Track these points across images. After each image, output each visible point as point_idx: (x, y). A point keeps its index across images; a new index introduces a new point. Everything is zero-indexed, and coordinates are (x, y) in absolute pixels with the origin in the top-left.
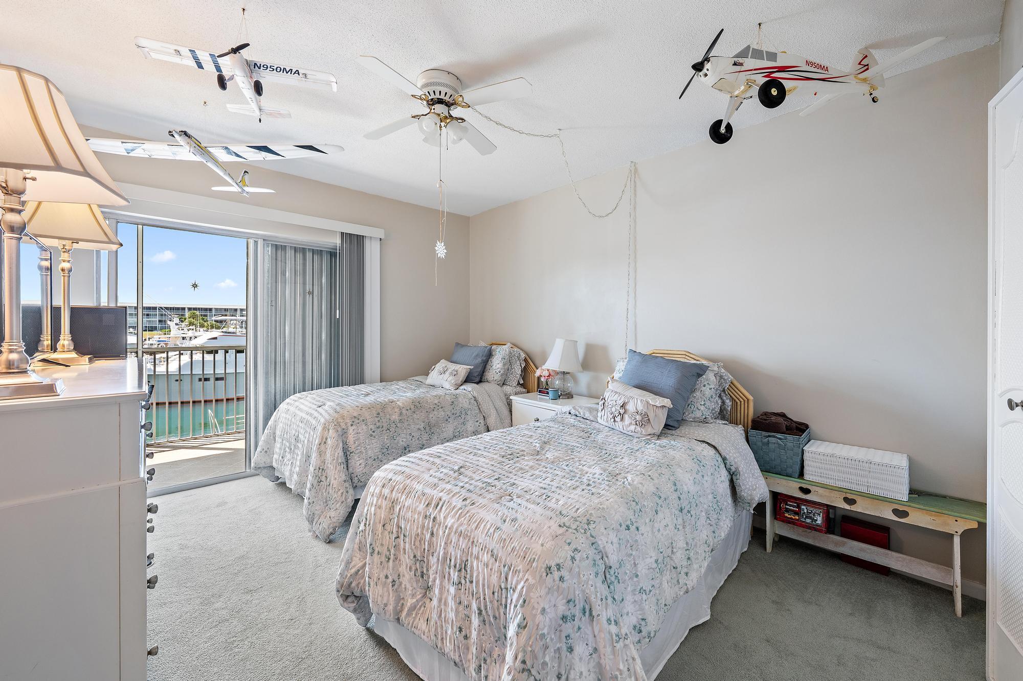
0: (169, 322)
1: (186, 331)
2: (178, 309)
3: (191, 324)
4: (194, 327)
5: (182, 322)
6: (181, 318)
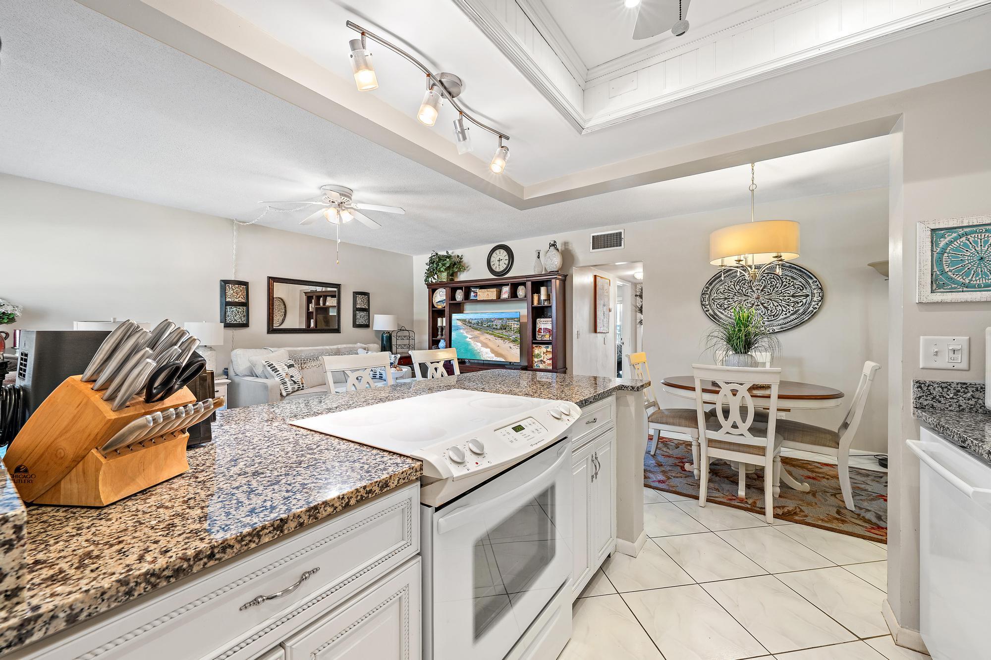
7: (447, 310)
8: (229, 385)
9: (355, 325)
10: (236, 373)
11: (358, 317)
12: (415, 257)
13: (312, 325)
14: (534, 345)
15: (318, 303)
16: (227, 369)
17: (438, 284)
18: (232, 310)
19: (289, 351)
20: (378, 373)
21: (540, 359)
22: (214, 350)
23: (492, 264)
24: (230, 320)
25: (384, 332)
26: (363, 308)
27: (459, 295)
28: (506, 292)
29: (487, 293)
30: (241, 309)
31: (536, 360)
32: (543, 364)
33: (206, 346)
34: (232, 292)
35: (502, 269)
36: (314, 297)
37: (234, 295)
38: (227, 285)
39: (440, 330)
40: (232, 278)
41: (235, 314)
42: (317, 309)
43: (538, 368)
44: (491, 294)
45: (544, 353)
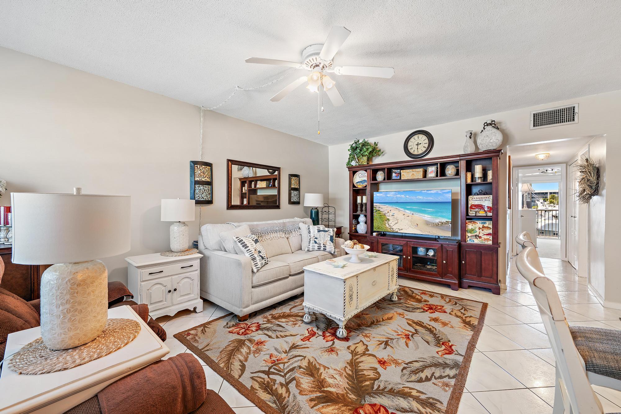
0: (537, 202)
1: (547, 206)
2: (543, 193)
3: (551, 202)
4: (552, 205)
5: (545, 201)
6: (544, 199)
7: (368, 189)
8: (201, 259)
9: (291, 202)
10: (205, 247)
11: (292, 195)
12: (329, 147)
13: (245, 202)
14: (468, 221)
15: (250, 186)
16: (197, 242)
17: (358, 167)
18: (199, 188)
19: (249, 225)
20: (322, 246)
21: (475, 234)
22: (187, 226)
23: (409, 148)
24: (198, 198)
25: (312, 208)
26: (296, 188)
27: (380, 176)
28: (432, 172)
29: (412, 173)
30: (207, 187)
31: (469, 235)
32: (479, 239)
33: (180, 222)
34: (200, 172)
35: (420, 152)
36: (247, 182)
37: (201, 174)
38: (195, 166)
39: (359, 206)
40: (199, 159)
41: (202, 193)
42: (249, 191)
43: (472, 242)
44: (418, 173)
45: (479, 229)
